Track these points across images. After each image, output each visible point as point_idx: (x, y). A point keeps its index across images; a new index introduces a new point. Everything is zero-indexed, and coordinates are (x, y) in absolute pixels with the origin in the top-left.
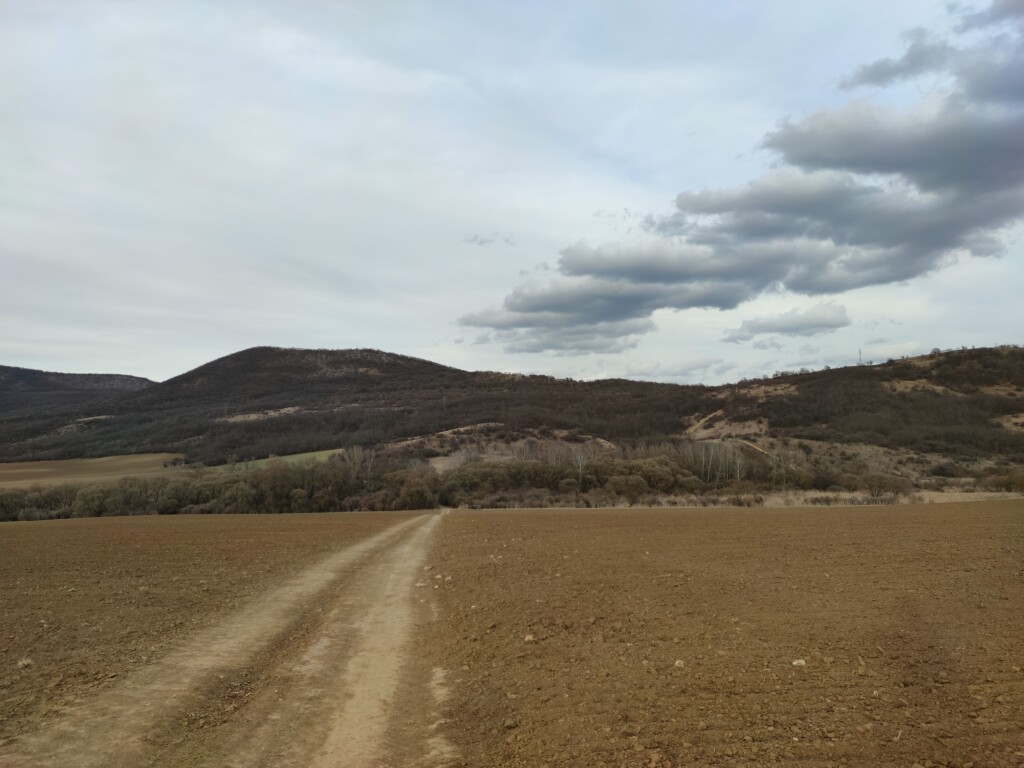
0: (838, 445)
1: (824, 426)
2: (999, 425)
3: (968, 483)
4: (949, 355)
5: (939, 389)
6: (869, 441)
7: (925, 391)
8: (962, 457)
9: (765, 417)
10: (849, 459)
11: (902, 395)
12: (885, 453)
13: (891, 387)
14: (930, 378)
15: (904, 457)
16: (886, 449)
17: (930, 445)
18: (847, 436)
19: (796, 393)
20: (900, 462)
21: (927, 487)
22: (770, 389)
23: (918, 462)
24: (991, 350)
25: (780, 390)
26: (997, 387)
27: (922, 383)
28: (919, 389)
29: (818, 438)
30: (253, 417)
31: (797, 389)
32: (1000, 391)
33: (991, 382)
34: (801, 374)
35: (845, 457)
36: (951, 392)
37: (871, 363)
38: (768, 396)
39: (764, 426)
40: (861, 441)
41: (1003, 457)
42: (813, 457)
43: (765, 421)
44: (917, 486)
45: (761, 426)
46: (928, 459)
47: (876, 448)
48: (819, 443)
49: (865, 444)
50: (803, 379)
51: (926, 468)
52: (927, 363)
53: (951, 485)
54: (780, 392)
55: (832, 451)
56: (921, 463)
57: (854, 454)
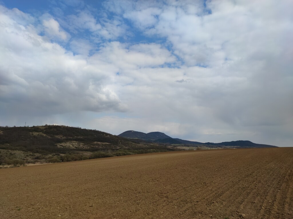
0: (10, 151)
1: (8, 144)
2: (56, 146)
3: (43, 161)
4: (49, 126)
5: (45, 135)
8: (44, 154)
10: (12, 155)
11: (35, 137)
12: (23, 153)
13: (32, 134)
14: (43, 132)
15: (28, 154)
17: (37, 151)
18: (14, 148)
19: (2, 134)
21: (32, 163)
24: (59, 126)
26: (59, 136)
27: (41, 133)
28: (40, 135)
31: (3, 132)
33: (57, 134)
37: (28, 126)
40: (17, 149)
41: (54, 154)
44: (29, 163)
46: (35, 155)
47: (21, 151)
48: (4, 150)
49: (19, 150)
50: (6, 129)
53: (38, 162)
55: (7, 153)
56: (33, 156)
57: (14, 153)
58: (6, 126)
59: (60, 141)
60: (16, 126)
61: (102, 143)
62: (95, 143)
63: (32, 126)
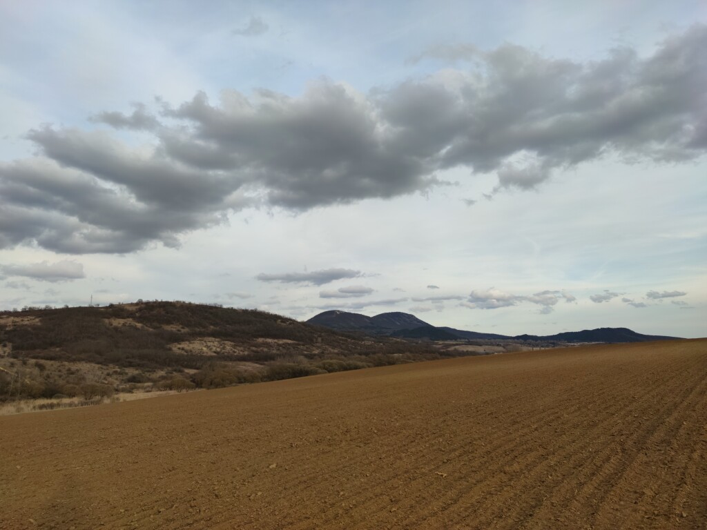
0: (66, 363)
1: (58, 349)
2: (170, 349)
3: (149, 386)
4: (148, 303)
5: (139, 325)
6: (89, 360)
7: (131, 326)
8: (147, 369)
9: (9, 342)
10: (72, 373)
11: (116, 329)
12: (99, 368)
13: (110, 323)
14: (134, 318)
15: (111, 371)
16: (100, 365)
17: (129, 362)
18: (74, 357)
19: (39, 324)
20: (108, 374)
21: (124, 390)
22: (16, 319)
23: (120, 374)
24: (171, 303)
25: (26, 321)
26: (172, 326)
27: (130, 321)
28: (127, 325)
29: (51, 359)
31: (40, 321)
32: (172, 328)
33: (169, 322)
34: (45, 310)
35: (70, 372)
36: (146, 327)
37: (98, 305)
38: (15, 325)
39: (8, 350)
40: (83, 360)
41: (170, 369)
42: (46, 372)
43: (10, 345)
44: (117, 391)
45: (6, 349)
46: (127, 371)
47: (93, 365)
48: (52, 362)
49: (86, 362)
50: (47, 315)
51: (125, 377)
52: (134, 308)
53: (138, 388)
54: (26, 323)
55: (61, 368)
56: (122, 374)
57: (77, 370)
58: (47, 307)
59: (177, 338)
60: (71, 306)
61: (276, 341)
62: (260, 340)
63: (108, 305)
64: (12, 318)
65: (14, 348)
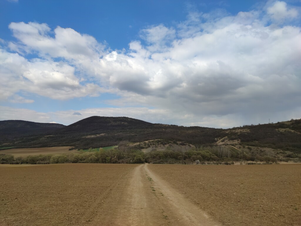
0: (260, 148)
1: (257, 142)
3: (297, 160)
4: (296, 121)
5: (293, 131)
7: (288, 132)
8: (296, 152)
9: (240, 139)
10: (262, 152)
11: (281, 133)
13: (278, 130)
14: (290, 128)
15: (279, 152)
16: (273, 149)
17: (287, 148)
18: (263, 145)
19: (249, 132)
21: (284, 161)
22: (241, 130)
23: (283, 153)
27: (288, 129)
28: (287, 131)
30: (93, 136)
31: (250, 130)
35: (261, 151)
36: (296, 132)
37: (273, 123)
38: (241, 133)
39: (239, 142)
40: (267, 147)
42: (252, 151)
43: (240, 140)
44: (281, 160)
45: (239, 141)
46: (286, 152)
47: (271, 149)
48: (254, 147)
49: (268, 148)
50: (252, 127)
51: (285, 155)
52: (289, 123)
53: (291, 160)
54: (245, 131)
55: (258, 150)
56: (284, 153)
57: (264, 151)
58: (252, 125)
60: (261, 124)
63: (277, 122)
64: (240, 130)
65: (241, 141)
